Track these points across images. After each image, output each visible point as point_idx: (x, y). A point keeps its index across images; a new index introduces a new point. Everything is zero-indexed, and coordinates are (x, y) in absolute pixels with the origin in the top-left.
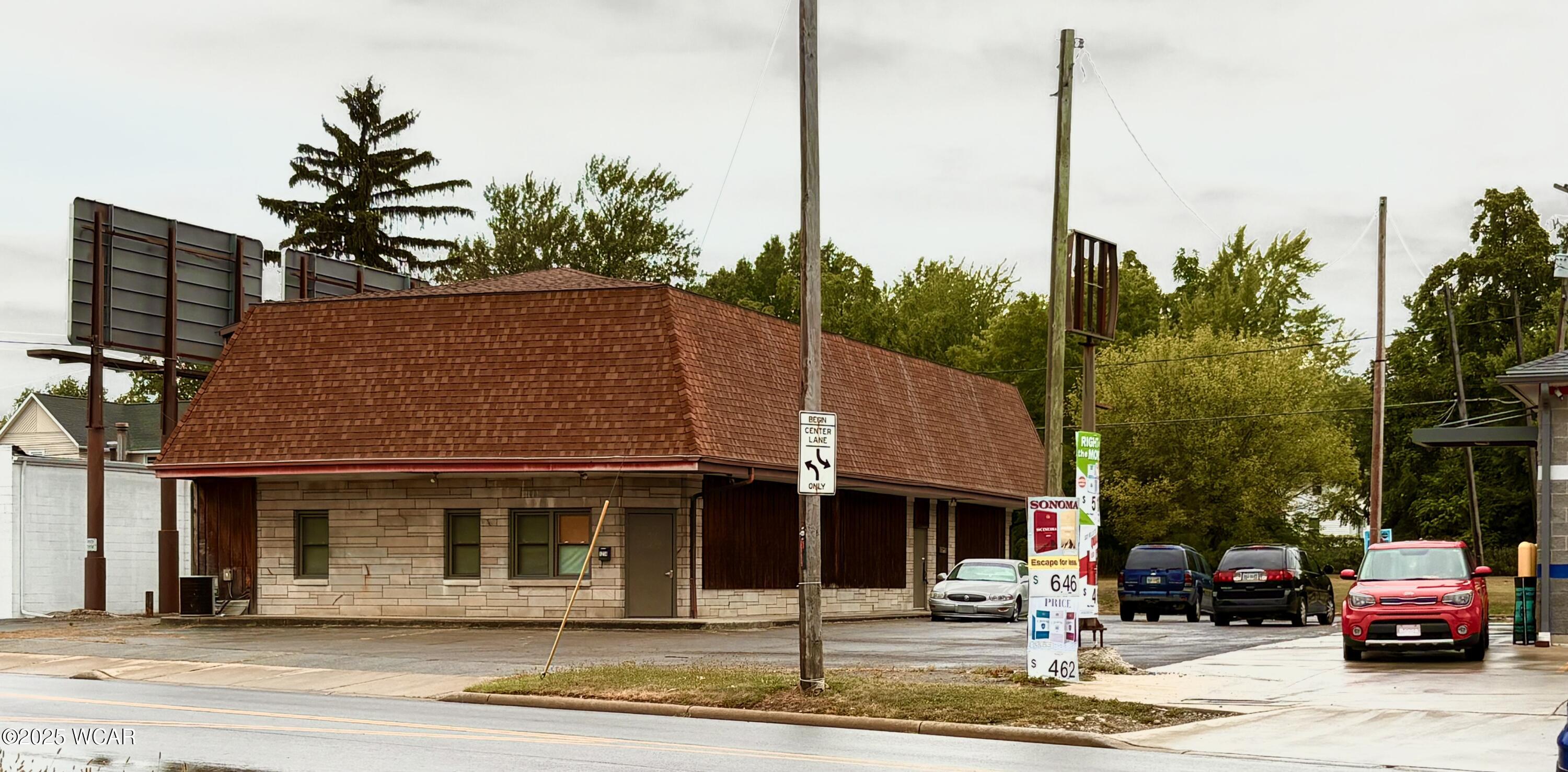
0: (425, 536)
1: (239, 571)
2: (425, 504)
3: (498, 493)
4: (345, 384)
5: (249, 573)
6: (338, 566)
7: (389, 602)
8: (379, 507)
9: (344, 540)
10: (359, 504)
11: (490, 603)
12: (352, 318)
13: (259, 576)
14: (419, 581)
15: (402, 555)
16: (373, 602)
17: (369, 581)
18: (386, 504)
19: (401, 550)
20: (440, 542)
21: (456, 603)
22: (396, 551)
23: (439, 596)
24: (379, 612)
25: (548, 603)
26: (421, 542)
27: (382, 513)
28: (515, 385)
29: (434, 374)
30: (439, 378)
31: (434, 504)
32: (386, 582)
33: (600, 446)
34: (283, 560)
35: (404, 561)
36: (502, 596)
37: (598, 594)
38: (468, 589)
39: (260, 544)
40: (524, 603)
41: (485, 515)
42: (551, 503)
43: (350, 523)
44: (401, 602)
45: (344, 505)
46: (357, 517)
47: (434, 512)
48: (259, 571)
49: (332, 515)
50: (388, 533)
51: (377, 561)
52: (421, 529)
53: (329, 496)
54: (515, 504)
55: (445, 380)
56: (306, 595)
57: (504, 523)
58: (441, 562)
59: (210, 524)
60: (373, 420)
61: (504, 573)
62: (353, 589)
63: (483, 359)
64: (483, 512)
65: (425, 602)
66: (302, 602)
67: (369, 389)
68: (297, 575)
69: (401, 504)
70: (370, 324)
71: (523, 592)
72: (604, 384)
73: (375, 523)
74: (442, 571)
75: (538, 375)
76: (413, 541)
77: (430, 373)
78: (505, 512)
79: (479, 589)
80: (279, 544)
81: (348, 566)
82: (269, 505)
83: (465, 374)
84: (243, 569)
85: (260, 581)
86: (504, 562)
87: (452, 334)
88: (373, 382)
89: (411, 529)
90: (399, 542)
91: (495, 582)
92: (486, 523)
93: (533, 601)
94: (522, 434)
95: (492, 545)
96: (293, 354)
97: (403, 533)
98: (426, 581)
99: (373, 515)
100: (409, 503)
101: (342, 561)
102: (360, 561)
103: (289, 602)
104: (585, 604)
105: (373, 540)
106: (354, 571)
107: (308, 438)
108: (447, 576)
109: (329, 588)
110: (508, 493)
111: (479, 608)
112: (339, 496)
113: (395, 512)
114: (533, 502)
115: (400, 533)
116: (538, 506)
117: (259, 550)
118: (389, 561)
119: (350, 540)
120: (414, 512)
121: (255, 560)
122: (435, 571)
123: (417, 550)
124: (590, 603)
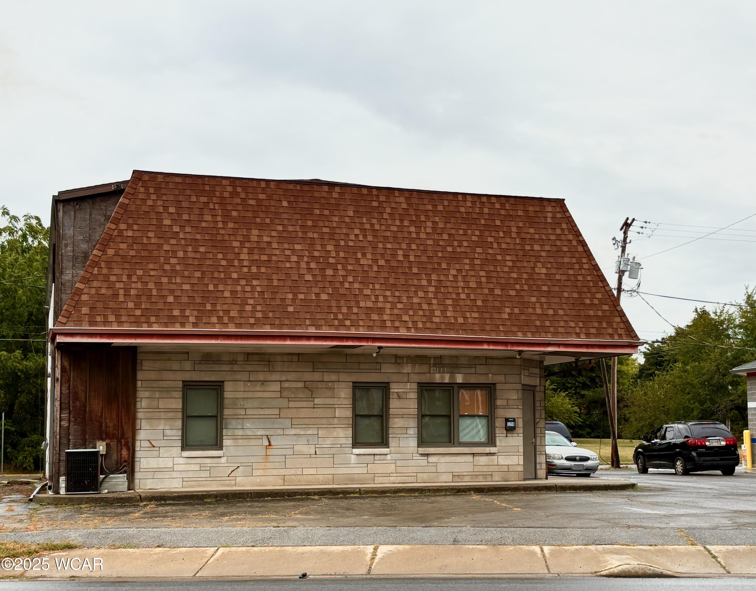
0: (332, 407)
1: (114, 444)
2: (334, 377)
3: (407, 369)
4: (274, 258)
5: (127, 444)
6: (235, 438)
7: (293, 472)
8: (284, 379)
9: (243, 412)
10: (261, 377)
11: (400, 470)
12: (262, 196)
13: (137, 449)
14: (327, 451)
15: (307, 426)
16: (275, 472)
17: (270, 452)
18: (291, 376)
19: (307, 421)
20: (349, 413)
21: (364, 471)
22: (300, 421)
23: (347, 464)
24: (281, 482)
25: (457, 469)
26: (329, 413)
27: (286, 385)
28: (453, 272)
29: (369, 256)
30: (375, 261)
31: (343, 377)
32: (290, 452)
33: (552, 329)
34: (168, 432)
35: (310, 432)
36: (412, 463)
37: (503, 460)
38: (377, 457)
39: (140, 415)
40: (434, 469)
41: (395, 389)
42: (459, 379)
43: (250, 395)
44: (306, 472)
45: (245, 376)
46: (258, 389)
47: (343, 385)
48: (138, 444)
49: (228, 386)
50: (292, 404)
51: (280, 432)
52: (328, 401)
53: (225, 367)
54: (425, 379)
55: (382, 262)
56: (197, 467)
57: (414, 395)
58: (350, 432)
59: (76, 393)
60: (317, 295)
61: (413, 442)
62: (252, 459)
63: (414, 247)
64: (392, 386)
65: (332, 471)
66: (190, 475)
67: (303, 265)
68: (185, 446)
69: (308, 376)
70: (285, 204)
71: (432, 459)
72: (536, 277)
73: (278, 395)
74: (350, 441)
75: (472, 265)
76: (319, 412)
77: (364, 255)
78: (415, 386)
79: (389, 457)
80: (163, 415)
81: (246, 437)
82: (152, 375)
83: (401, 258)
84: (119, 441)
85: (138, 454)
86: (413, 432)
87: (374, 221)
88: (306, 259)
89: (317, 401)
90: (304, 413)
91: (403, 450)
92: (395, 396)
93: (441, 468)
94: (476, 315)
95: (402, 416)
96: (204, 224)
97: (311, 404)
98: (333, 451)
99: (276, 387)
100: (317, 376)
101: (240, 432)
102: (260, 433)
103: (175, 475)
104: (492, 468)
105: (276, 412)
106: (252, 442)
107: (248, 308)
108: (355, 444)
109: (223, 460)
110: (418, 369)
111: (388, 475)
112: (236, 368)
113: (300, 385)
114: (442, 378)
115: (304, 404)
116: (447, 381)
117: (138, 422)
118: (293, 432)
119: (249, 412)
120: (320, 385)
121: (134, 432)
122: (343, 441)
123: (324, 421)
124: (496, 468)
